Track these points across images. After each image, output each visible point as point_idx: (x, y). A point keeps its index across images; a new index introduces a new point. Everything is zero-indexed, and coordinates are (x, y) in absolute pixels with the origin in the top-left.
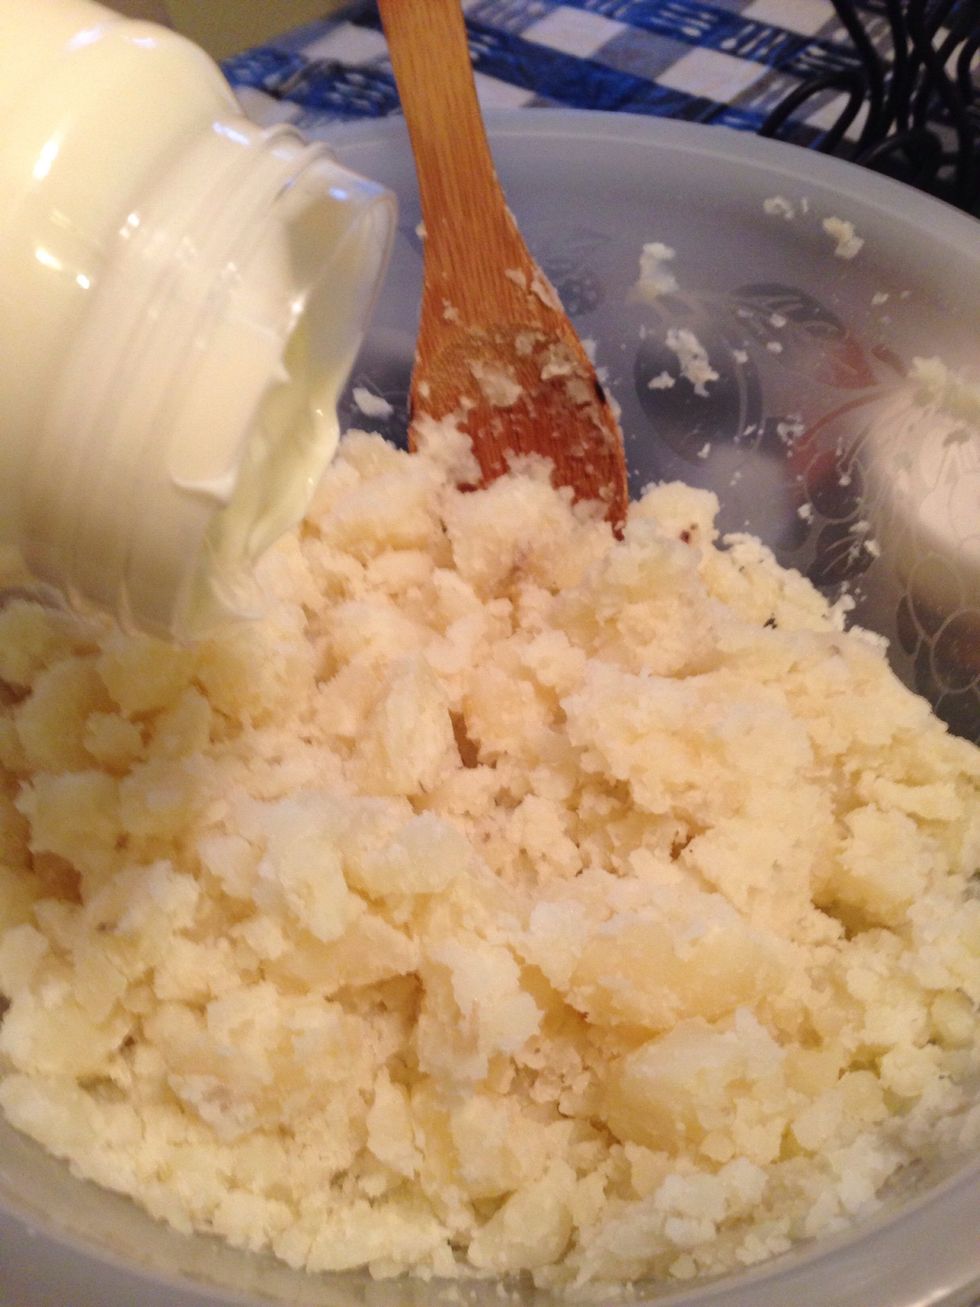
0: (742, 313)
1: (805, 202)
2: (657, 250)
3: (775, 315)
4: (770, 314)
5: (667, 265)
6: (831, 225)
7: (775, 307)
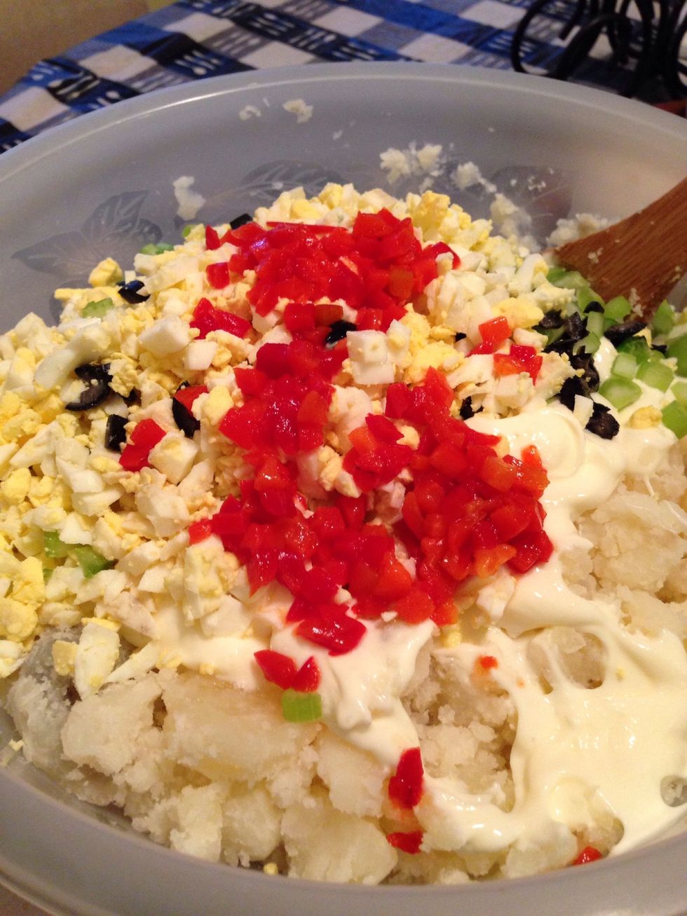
0: (253, 194)
1: (265, 101)
2: (182, 183)
3: (274, 184)
4: (271, 185)
5: (193, 189)
6: (288, 106)
7: (270, 179)
